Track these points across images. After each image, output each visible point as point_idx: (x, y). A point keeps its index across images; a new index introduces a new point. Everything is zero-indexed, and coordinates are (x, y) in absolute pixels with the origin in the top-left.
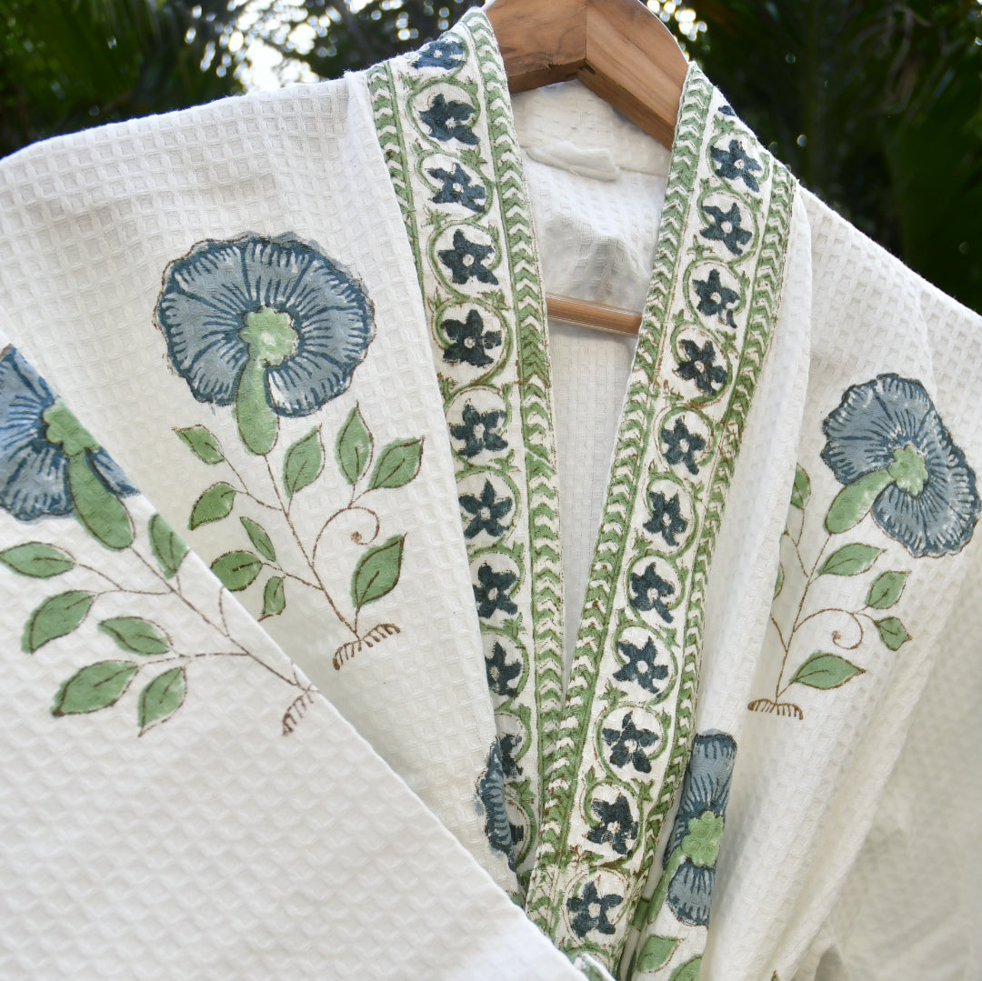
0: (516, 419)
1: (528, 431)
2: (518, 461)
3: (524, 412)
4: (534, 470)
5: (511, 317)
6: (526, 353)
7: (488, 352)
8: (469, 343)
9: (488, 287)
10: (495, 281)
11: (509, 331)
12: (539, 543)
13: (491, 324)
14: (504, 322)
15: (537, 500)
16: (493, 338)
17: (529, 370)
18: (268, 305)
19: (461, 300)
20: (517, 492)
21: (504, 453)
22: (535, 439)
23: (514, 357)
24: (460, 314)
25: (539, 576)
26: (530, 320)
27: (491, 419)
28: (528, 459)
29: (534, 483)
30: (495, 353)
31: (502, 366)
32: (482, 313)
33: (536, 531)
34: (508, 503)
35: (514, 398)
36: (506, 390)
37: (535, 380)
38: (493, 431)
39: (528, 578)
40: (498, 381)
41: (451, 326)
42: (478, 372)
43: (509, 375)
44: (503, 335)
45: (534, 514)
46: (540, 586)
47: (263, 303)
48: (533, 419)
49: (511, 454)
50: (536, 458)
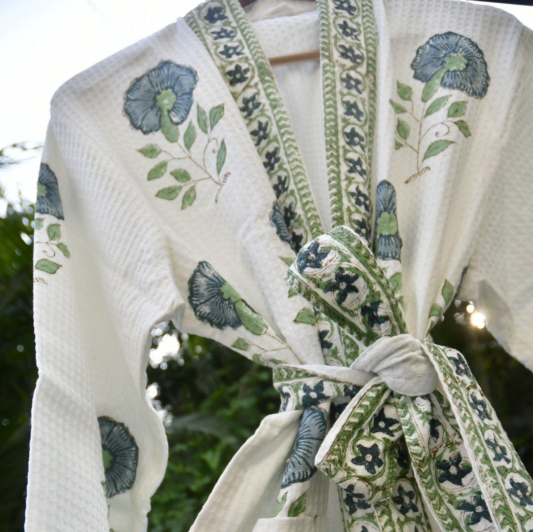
0: (262, 93)
1: (268, 95)
2: (268, 107)
3: (265, 89)
4: (274, 107)
5: (252, 62)
6: (261, 70)
7: (246, 76)
8: (238, 76)
9: (241, 56)
10: (243, 54)
11: (252, 66)
12: (283, 131)
13: (244, 66)
14: (250, 64)
15: (278, 117)
16: (246, 71)
17: (263, 76)
18: (162, 89)
19: (231, 63)
20: (269, 118)
21: (261, 107)
22: (272, 97)
23: (256, 73)
24: (232, 68)
25: (286, 142)
26: (260, 60)
27: (253, 98)
28: (271, 105)
29: (275, 111)
30: (249, 75)
31: (253, 77)
32: (240, 64)
33: (280, 128)
34: (267, 124)
35: (260, 86)
36: (256, 85)
37: (267, 78)
38: (255, 102)
39: (282, 145)
40: (252, 83)
41: (230, 73)
42: (244, 84)
43: (256, 79)
44: (250, 68)
45: (278, 122)
46: (287, 145)
47: (160, 90)
48: (269, 91)
49: (264, 105)
50: (274, 103)
